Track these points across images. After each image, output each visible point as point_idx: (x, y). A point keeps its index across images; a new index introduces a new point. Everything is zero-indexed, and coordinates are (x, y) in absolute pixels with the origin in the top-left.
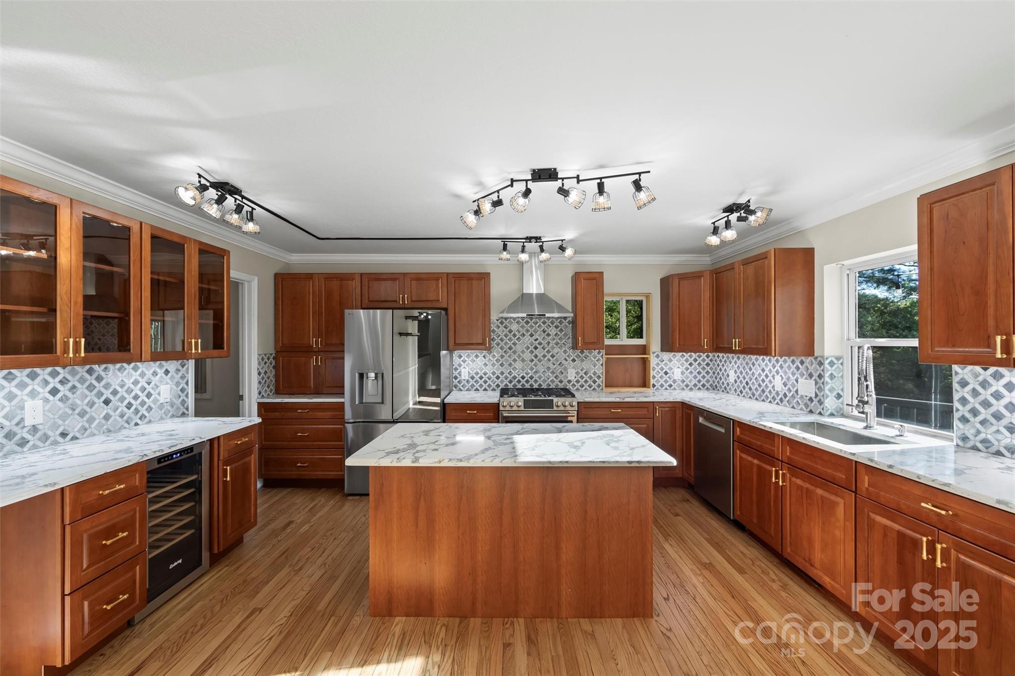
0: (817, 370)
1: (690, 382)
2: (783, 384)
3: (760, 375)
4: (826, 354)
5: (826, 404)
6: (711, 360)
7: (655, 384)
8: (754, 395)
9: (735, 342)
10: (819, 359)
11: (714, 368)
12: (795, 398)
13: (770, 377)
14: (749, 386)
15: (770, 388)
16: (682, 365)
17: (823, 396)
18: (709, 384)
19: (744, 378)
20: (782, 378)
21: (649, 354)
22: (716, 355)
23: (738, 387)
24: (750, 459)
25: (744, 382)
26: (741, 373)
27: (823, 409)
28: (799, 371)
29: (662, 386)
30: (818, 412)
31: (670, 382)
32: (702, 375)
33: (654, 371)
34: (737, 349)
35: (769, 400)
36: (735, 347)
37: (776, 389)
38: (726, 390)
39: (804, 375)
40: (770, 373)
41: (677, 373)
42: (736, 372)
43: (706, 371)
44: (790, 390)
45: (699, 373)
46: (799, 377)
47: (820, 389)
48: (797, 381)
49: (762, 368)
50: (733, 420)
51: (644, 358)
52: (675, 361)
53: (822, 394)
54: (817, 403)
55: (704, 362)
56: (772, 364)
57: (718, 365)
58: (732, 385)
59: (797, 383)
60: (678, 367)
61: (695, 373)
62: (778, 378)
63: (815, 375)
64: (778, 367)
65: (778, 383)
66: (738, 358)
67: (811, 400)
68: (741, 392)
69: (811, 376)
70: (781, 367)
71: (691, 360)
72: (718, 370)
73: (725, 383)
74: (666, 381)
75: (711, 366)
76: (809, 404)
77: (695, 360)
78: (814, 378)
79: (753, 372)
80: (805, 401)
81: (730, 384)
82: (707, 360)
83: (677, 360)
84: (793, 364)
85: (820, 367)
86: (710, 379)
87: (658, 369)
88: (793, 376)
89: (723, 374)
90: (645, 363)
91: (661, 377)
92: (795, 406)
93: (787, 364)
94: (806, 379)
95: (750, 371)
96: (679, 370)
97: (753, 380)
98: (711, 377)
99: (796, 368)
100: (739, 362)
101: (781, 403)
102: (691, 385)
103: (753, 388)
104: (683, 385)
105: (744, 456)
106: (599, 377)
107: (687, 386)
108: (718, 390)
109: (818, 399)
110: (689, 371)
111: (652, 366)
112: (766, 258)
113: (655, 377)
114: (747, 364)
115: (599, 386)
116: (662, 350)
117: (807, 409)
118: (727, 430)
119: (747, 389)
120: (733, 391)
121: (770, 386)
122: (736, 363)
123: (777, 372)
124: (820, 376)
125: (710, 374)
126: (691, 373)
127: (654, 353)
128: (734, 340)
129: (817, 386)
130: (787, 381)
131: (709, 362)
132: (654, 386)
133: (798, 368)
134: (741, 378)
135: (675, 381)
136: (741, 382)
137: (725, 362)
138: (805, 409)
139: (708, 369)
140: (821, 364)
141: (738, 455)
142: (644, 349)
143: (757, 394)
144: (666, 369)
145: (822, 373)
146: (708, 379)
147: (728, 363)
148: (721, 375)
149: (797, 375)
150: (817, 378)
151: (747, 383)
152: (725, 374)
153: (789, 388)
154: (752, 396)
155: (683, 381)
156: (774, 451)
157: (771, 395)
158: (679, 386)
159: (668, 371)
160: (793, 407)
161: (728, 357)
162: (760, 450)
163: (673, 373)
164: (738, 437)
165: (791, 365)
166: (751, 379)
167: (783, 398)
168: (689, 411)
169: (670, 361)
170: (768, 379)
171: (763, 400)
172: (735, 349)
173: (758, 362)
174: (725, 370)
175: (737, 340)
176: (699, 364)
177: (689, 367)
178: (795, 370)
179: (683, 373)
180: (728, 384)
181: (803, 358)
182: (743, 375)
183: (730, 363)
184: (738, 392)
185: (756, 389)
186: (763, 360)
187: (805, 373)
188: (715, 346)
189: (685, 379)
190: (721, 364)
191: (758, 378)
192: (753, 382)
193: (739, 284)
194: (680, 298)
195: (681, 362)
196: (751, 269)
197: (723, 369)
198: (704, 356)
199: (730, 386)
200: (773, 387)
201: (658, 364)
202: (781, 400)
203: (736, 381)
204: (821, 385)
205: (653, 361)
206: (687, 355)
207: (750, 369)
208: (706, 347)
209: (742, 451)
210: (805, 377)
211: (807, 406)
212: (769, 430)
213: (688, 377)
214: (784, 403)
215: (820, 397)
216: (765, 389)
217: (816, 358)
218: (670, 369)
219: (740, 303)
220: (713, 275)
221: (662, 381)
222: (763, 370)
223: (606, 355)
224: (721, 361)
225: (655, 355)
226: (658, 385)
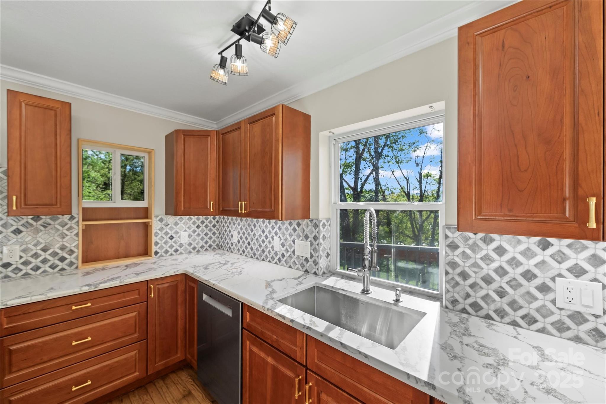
0: (313, 232)
1: (197, 244)
2: (282, 244)
3: (260, 236)
4: (321, 217)
5: (321, 265)
6: (217, 222)
7: (158, 250)
8: (255, 254)
9: (241, 204)
10: (314, 221)
11: (220, 229)
12: (292, 258)
13: (270, 238)
14: (250, 246)
15: (269, 248)
16: (189, 228)
17: (318, 256)
18: (215, 244)
19: (246, 238)
20: (280, 239)
21: (151, 219)
22: (222, 217)
23: (241, 247)
24: (262, 355)
25: (246, 242)
26: (244, 234)
27: (318, 269)
28: (296, 233)
29: (166, 252)
30: (313, 272)
31: (176, 247)
32: (209, 236)
33: (156, 236)
34: (243, 212)
35: (268, 260)
36: (241, 210)
37: (275, 249)
38: (230, 250)
39: (300, 236)
40: (270, 234)
41: (184, 237)
42: (239, 233)
43: (212, 232)
44: (287, 251)
45: (206, 234)
46: (296, 238)
47: (315, 250)
48: (294, 242)
49: (262, 230)
50: (242, 303)
51: (145, 222)
52: (181, 224)
53: (317, 255)
54: (312, 264)
55: (210, 224)
56: (271, 225)
57: (223, 226)
58: (236, 245)
59: (294, 244)
60: (186, 231)
61: (202, 235)
62: (276, 239)
63: (311, 237)
64: (276, 229)
65: (277, 243)
66: (241, 220)
67: (307, 260)
68: (244, 252)
69: (307, 237)
70: (280, 228)
71: (199, 223)
72: (223, 231)
73: (230, 243)
74: (171, 247)
75: (217, 227)
76: (305, 264)
77: (203, 222)
78: (309, 239)
79: (254, 233)
80: (301, 261)
81: (234, 244)
82: (214, 222)
83: (184, 224)
84: (291, 226)
85: (315, 229)
86: (216, 239)
87: (161, 234)
88: (291, 238)
89: (228, 235)
90: (147, 227)
91: (166, 243)
92: (292, 266)
93: (285, 226)
94: (302, 240)
95: (252, 232)
96: (186, 234)
97: (255, 241)
98: (217, 237)
99: (293, 229)
100: (242, 224)
101: (280, 262)
102: (198, 247)
103: (255, 248)
104: (190, 248)
105: (255, 349)
106: (71, 252)
107: (194, 248)
108: (223, 249)
109: (313, 259)
110: (196, 233)
111: (154, 232)
112: (274, 114)
113: (158, 243)
114: (249, 225)
115: (71, 264)
116: (167, 213)
117: (303, 268)
118: (235, 312)
119: (249, 249)
120: (236, 251)
121: (270, 246)
122: (239, 224)
123: (276, 234)
124: (315, 238)
125: (216, 235)
126: (198, 235)
127: (157, 217)
128: (240, 203)
129: (313, 248)
130: (284, 242)
131: (216, 224)
132: (156, 253)
133: (295, 230)
134: (244, 239)
135: (181, 245)
136: (243, 242)
137: (230, 223)
138: (301, 268)
139: (214, 230)
140: (316, 226)
141: (248, 347)
142: (146, 213)
143: (258, 254)
144: (171, 233)
145: (317, 235)
146: (214, 240)
147: (232, 224)
148: (226, 236)
149: (294, 237)
150: (313, 240)
151: (249, 244)
152: (230, 235)
153: (287, 249)
154: (253, 256)
155: (190, 244)
156: (296, 352)
157: (270, 255)
158: (186, 249)
159: (174, 235)
160: (290, 267)
161: (232, 219)
162: (276, 346)
163: (179, 237)
164: (249, 325)
165: (289, 227)
166: (252, 240)
167: (281, 258)
168: (193, 285)
169: (176, 224)
170: (268, 240)
171: (263, 260)
172: (241, 213)
173: (259, 224)
174: (230, 231)
175: (243, 203)
176: (206, 226)
177: (196, 229)
178: (292, 232)
179: (190, 236)
180: (232, 244)
181: (300, 221)
182: (245, 236)
183: (234, 224)
184: (241, 252)
185: (257, 249)
186: (264, 222)
187: (301, 235)
188: (221, 209)
189: (192, 242)
190: (226, 226)
191: (259, 239)
192: (254, 243)
193: (246, 143)
194: (186, 156)
195: (188, 225)
196: (257, 127)
197: (228, 230)
198: (211, 218)
199: (234, 246)
200: (272, 247)
201: (161, 229)
202: (279, 260)
203: (239, 242)
204: (317, 246)
205: (155, 225)
206: (194, 218)
207: (252, 231)
208: (212, 210)
209: (253, 343)
210: (301, 238)
211: (302, 266)
212: (290, 324)
213: (195, 240)
214: (282, 262)
215: (315, 258)
216: (265, 249)
217: (312, 220)
218: (177, 233)
219: (246, 164)
220: (219, 136)
221: (166, 247)
222: (263, 232)
223: (84, 220)
224: (226, 223)
225: (158, 218)
226: (161, 252)
